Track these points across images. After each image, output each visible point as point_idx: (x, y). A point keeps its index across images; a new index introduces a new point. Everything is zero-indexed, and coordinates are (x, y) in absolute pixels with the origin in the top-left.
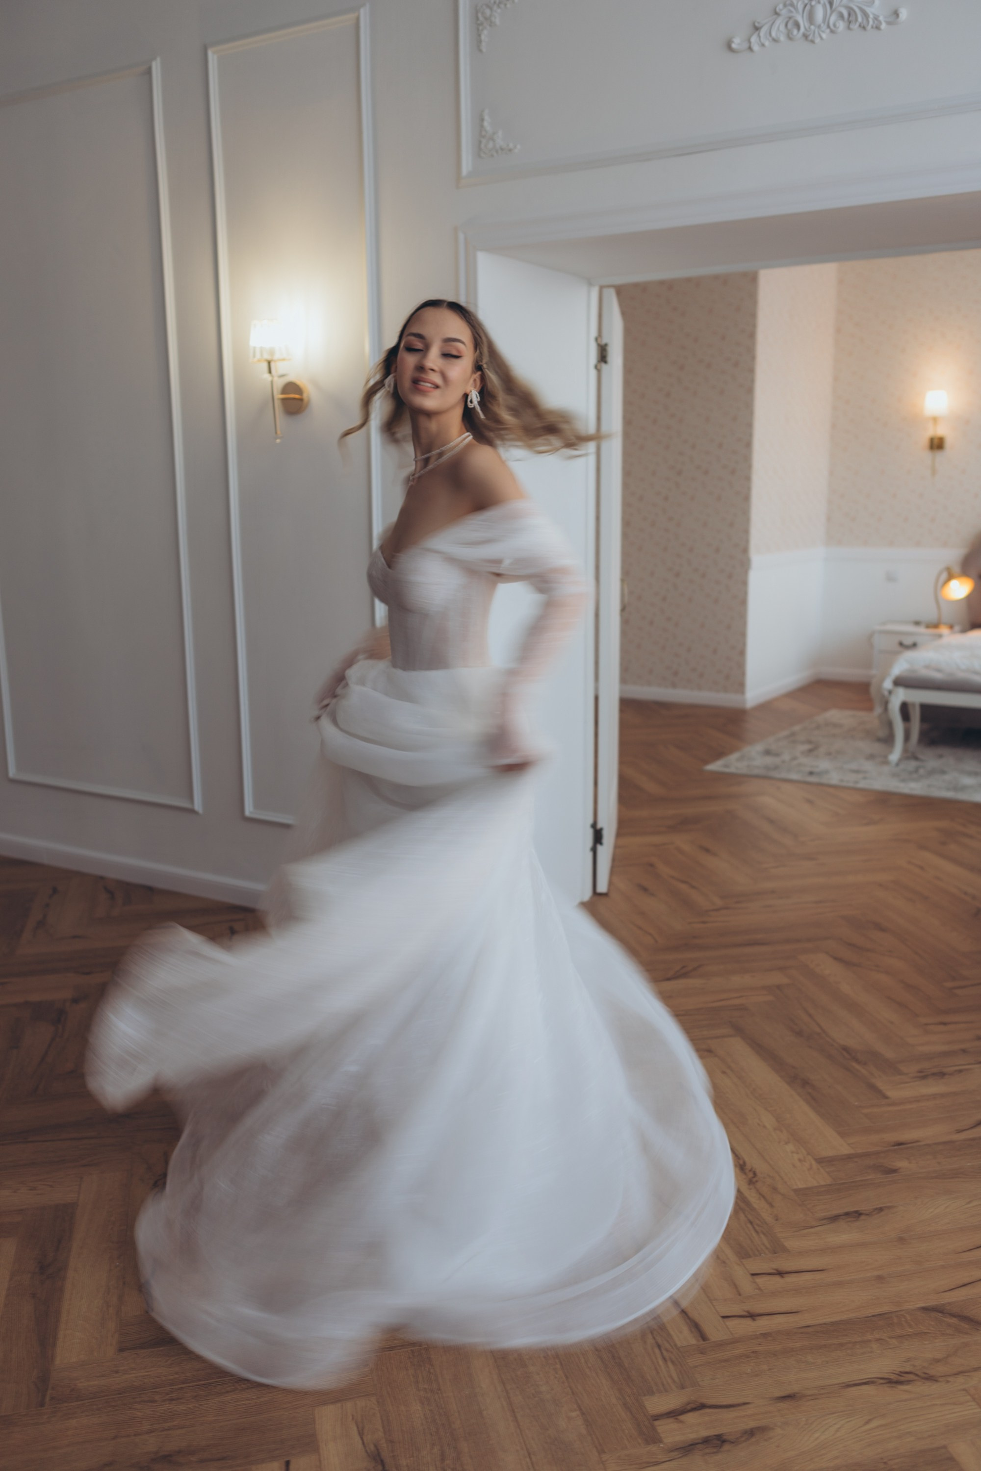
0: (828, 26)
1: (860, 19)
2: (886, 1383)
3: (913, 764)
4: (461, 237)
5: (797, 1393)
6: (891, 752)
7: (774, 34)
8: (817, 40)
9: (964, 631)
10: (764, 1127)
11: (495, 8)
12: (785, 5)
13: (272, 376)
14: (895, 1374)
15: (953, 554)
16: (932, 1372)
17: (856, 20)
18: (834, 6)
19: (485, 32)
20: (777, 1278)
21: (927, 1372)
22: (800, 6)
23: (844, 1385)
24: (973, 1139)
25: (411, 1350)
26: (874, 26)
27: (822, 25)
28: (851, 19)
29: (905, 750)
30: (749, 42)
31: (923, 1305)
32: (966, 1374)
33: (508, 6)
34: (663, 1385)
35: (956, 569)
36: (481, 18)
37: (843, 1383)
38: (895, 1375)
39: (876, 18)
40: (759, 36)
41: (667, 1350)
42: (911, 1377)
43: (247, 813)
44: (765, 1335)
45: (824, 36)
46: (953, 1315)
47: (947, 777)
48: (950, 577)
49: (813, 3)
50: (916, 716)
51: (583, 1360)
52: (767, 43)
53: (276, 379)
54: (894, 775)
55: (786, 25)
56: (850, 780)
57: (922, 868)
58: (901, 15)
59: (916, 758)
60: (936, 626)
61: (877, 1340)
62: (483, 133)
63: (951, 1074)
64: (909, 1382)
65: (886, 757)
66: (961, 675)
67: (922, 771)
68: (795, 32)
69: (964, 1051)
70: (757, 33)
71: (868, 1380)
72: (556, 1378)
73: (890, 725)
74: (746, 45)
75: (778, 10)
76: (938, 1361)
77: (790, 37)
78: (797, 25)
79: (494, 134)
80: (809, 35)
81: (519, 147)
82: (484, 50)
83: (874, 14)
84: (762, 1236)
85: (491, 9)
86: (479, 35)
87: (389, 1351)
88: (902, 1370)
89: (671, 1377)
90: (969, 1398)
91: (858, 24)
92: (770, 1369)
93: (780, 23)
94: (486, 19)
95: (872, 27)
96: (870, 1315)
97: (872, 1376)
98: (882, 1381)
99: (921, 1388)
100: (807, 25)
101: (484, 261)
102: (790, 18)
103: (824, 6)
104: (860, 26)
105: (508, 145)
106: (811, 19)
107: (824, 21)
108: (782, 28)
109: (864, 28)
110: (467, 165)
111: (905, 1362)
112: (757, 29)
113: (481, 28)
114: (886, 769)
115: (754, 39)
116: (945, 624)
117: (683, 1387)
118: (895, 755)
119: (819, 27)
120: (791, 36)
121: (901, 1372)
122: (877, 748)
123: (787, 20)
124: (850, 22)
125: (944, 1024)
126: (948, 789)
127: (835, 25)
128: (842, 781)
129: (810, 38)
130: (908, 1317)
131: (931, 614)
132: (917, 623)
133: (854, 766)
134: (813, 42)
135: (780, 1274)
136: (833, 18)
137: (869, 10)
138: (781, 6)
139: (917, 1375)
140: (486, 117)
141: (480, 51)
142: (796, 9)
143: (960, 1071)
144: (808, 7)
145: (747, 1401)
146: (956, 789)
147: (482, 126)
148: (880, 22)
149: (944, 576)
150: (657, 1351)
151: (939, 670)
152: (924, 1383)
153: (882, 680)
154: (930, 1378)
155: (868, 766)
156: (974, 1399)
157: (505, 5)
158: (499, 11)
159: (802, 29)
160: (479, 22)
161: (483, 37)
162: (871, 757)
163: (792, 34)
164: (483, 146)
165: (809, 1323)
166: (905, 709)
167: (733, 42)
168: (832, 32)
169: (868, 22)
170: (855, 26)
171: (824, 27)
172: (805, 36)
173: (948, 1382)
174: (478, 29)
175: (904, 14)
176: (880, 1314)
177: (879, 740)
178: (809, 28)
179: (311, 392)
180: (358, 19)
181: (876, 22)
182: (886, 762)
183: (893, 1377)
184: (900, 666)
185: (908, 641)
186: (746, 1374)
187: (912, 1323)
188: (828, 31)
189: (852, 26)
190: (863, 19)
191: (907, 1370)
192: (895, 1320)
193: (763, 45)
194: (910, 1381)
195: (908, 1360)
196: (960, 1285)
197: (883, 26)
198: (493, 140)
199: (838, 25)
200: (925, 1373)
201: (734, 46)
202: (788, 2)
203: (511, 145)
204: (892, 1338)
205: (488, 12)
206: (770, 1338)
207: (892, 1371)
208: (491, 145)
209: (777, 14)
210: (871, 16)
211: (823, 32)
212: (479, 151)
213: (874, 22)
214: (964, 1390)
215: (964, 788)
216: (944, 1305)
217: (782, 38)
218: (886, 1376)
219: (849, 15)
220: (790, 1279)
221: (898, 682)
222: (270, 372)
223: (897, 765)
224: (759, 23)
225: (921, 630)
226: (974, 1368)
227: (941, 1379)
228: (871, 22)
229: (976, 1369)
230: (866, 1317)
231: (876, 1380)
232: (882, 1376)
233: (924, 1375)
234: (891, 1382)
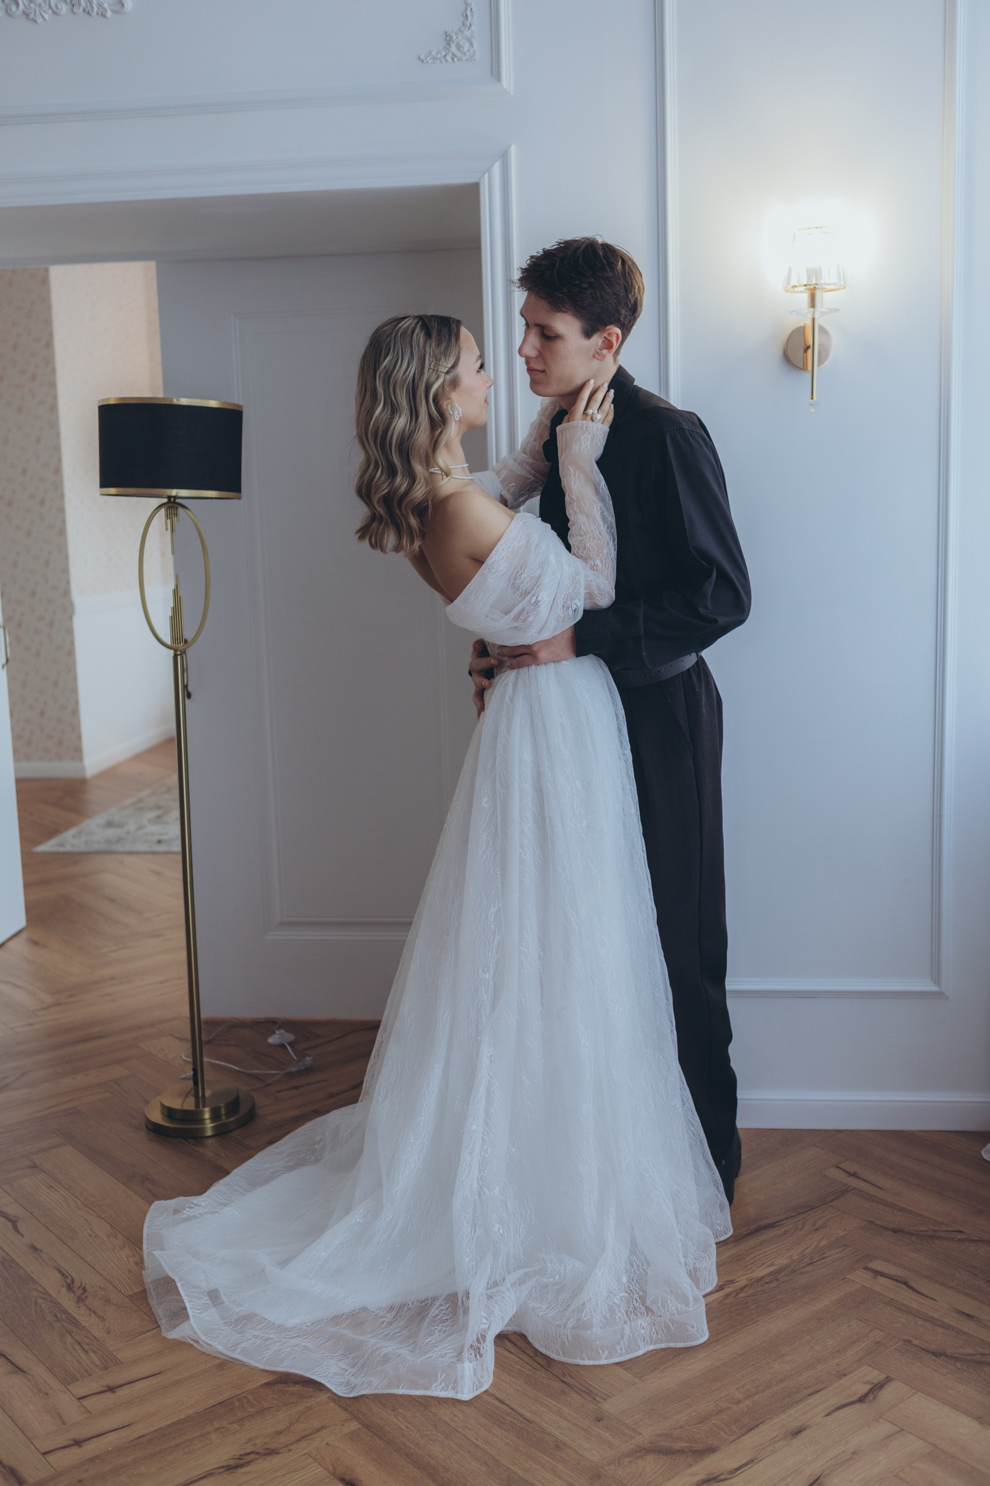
2: (224, 1472)
8: (40, 20)
10: (97, 1236)
16: (273, 1446)
17: (80, 4)
20: (109, 1395)
21: (267, 1446)
26: (100, 13)
27: (43, 5)
28: (74, 2)
31: (266, 1381)
32: (307, 1438)
38: (235, 1460)
39: (100, 5)
42: (252, 1456)
44: (92, 1460)
45: (46, 17)
58: (126, 5)
61: (216, 1430)
64: (249, 1463)
68: (14, 8)
71: (204, 1474)
76: (279, 1433)
80: (31, 13)
84: (91, 1354)
88: (242, 1452)
90: (311, 1459)
91: (81, 9)
95: (97, 14)
96: (210, 1406)
97: (210, 1469)
98: (220, 1470)
99: (263, 1465)
104: (84, 11)
109: (89, 14)
111: (245, 1444)
119: (40, 5)
121: (241, 1455)
124: (73, 6)
127: (57, 7)
129: (32, 16)
130: (251, 1398)
134: (35, 21)
135: (111, 1389)
139: (258, 1453)
148: (105, 9)
152: (265, 1459)
154: (271, 1452)
156: (316, 1460)
159: (21, 7)
165: (142, 1433)
168: (54, 13)
169: (92, 8)
171: (45, 7)
172: (26, 14)
173: (290, 1450)
176: (221, 1402)
178: (29, 6)
181: (101, 9)
183: (232, 1462)
187: (255, 1402)
188: (50, 11)
189: (75, 10)
191: (248, 1451)
192: (237, 1404)
194: (251, 1461)
195: (248, 1441)
197: (109, 14)
199: (60, 7)
200: (266, 1449)
204: (233, 1423)
206: (98, 1461)
207: (232, 1458)
210: (95, 3)
211: (44, 12)
213: (98, 9)
214: (306, 1454)
218: (226, 1464)
220: (121, 1392)
226: (317, 1429)
227: (282, 1451)
228: (95, 9)
229: (318, 1430)
230: (206, 1409)
231: (215, 1471)
232: (221, 1465)
233: (264, 1451)
234: (230, 1468)
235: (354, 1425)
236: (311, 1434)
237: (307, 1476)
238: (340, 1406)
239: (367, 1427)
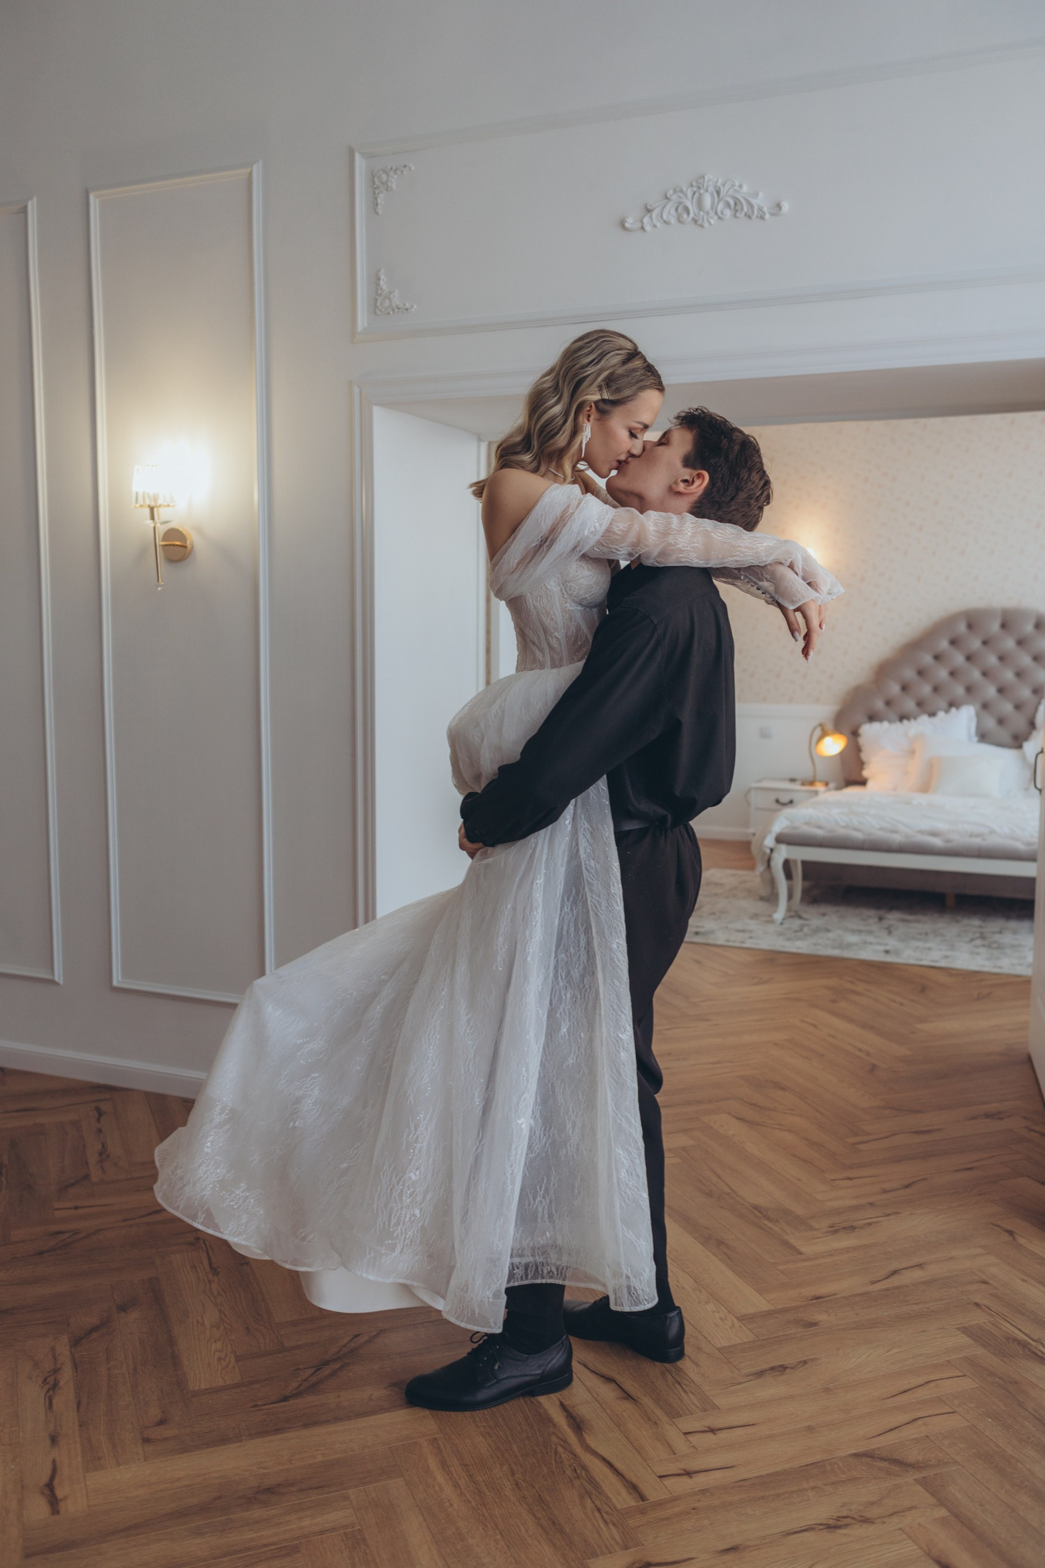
0: (716, 213)
1: (745, 209)
2: (825, 1529)
3: (797, 922)
4: (356, 390)
5: (740, 1545)
6: (775, 911)
7: (665, 217)
8: (706, 225)
9: (839, 788)
10: (683, 1288)
11: (392, 173)
12: (675, 191)
13: (155, 523)
14: (832, 1519)
15: (825, 711)
16: (868, 1515)
17: (742, 209)
18: (721, 195)
19: (382, 195)
20: (710, 1436)
21: (863, 1515)
22: (689, 193)
23: (785, 1533)
24: (887, 1290)
25: (344, 1533)
26: (759, 216)
27: (711, 212)
28: (737, 208)
29: (789, 909)
30: (642, 222)
31: (854, 1452)
32: (900, 1514)
33: (405, 173)
34: (606, 1547)
35: (829, 726)
36: (377, 183)
37: (784, 1532)
39: (760, 209)
40: (651, 217)
41: (607, 1513)
42: (849, 1521)
43: (115, 983)
44: (703, 1492)
45: (712, 222)
46: (882, 1459)
47: (831, 935)
48: (824, 734)
49: (702, 191)
50: (798, 873)
51: (522, 1529)
52: (658, 225)
53: (158, 525)
54: (780, 934)
55: (677, 210)
56: (736, 939)
57: (815, 1026)
58: (783, 208)
59: (800, 917)
60: (812, 783)
61: (812, 1489)
62: (380, 291)
63: (861, 1228)
64: (846, 1526)
65: (770, 916)
66: (841, 832)
67: (806, 929)
68: (685, 216)
69: (871, 1204)
70: (649, 215)
71: (806, 1527)
72: (497, 1548)
73: (772, 882)
74: (639, 225)
75: (668, 195)
76: (872, 1503)
77: (680, 221)
78: (687, 210)
79: (390, 293)
80: (699, 220)
81: (415, 307)
82: (380, 213)
83: (758, 205)
84: (692, 1394)
85: (388, 175)
86: (376, 199)
87: (321, 1535)
88: (838, 1514)
89: (614, 1539)
90: (905, 1536)
91: (743, 213)
92: (711, 1524)
93: (670, 207)
94: (383, 183)
95: (757, 217)
96: (803, 1464)
97: (810, 1523)
98: (821, 1527)
99: (858, 1531)
100: (696, 211)
101: (379, 415)
102: (680, 203)
103: (712, 194)
104: (746, 215)
105: (405, 305)
106: (700, 205)
107: (712, 208)
108: (673, 212)
109: (750, 217)
110: (362, 321)
111: (840, 1507)
112: (649, 211)
113: (377, 191)
114: (771, 928)
115: (646, 220)
116: (820, 781)
117: (627, 1548)
118: (780, 914)
119: (708, 213)
120: (681, 219)
121: (838, 1517)
122: (761, 907)
123: (677, 204)
124: (736, 211)
125: (850, 1179)
126: (834, 948)
127: (722, 213)
128: (728, 941)
129: (700, 222)
130: (841, 1464)
131: (806, 771)
132: (793, 780)
133: (739, 925)
134: (702, 226)
135: (713, 1431)
136: (720, 206)
137: (753, 201)
138: (671, 192)
139: (853, 1518)
140: (382, 277)
141: (377, 213)
142: (686, 195)
143: (870, 1224)
144: (697, 195)
145: (692, 1557)
146: (841, 947)
147: (378, 285)
148: (764, 213)
149: (818, 732)
150: (597, 1514)
151: (820, 827)
152: (861, 1526)
153: (764, 838)
154: (866, 1521)
155: (753, 925)
156: (910, 1537)
157: (402, 172)
158: (396, 176)
159: (692, 214)
160: (375, 186)
161: (379, 201)
162: (755, 916)
163: (682, 218)
164: (378, 304)
165: (745, 1477)
166: (787, 865)
167: (626, 221)
168: (720, 218)
169: (753, 212)
170: (741, 215)
171: (712, 214)
172: (695, 221)
173: (884, 1522)
174: (374, 193)
175: (786, 207)
176: (814, 1463)
177: (762, 899)
178: (698, 213)
179: (194, 538)
180: (250, 174)
181: (760, 212)
182: (771, 921)
183: (831, 1522)
184: (781, 823)
185: (785, 798)
186: (689, 1530)
187: (845, 1470)
188: (716, 217)
189: (738, 215)
190: (748, 209)
191: (844, 1514)
192: (829, 1468)
193: (655, 226)
195: (844, 1505)
196: (887, 1430)
197: (767, 216)
198: (390, 299)
199: (725, 213)
200: (861, 1516)
201: (627, 225)
202: (678, 189)
203: (407, 305)
204: (827, 1485)
205: (384, 177)
206: (708, 1494)
207: (829, 1517)
208: (387, 303)
209: (667, 198)
210: (756, 207)
211: (712, 218)
212: (374, 308)
213: (758, 212)
214: (900, 1529)
215: (849, 946)
216: (873, 1450)
217: (673, 221)
218: (824, 1522)
219: (736, 204)
220: (722, 1435)
221: (780, 839)
222: (152, 518)
223: (782, 924)
224: (650, 206)
225: (797, 786)
226: (907, 1508)
227: (876, 1521)
228: (756, 212)
229: (910, 1509)
230: (801, 1467)
231: (814, 1526)
232: (818, 1522)
233: (860, 1518)
234: (830, 1527)
235: (943, 1512)
236: (903, 1511)
237: (901, 1551)
238: (927, 1490)
239: (956, 1516)
